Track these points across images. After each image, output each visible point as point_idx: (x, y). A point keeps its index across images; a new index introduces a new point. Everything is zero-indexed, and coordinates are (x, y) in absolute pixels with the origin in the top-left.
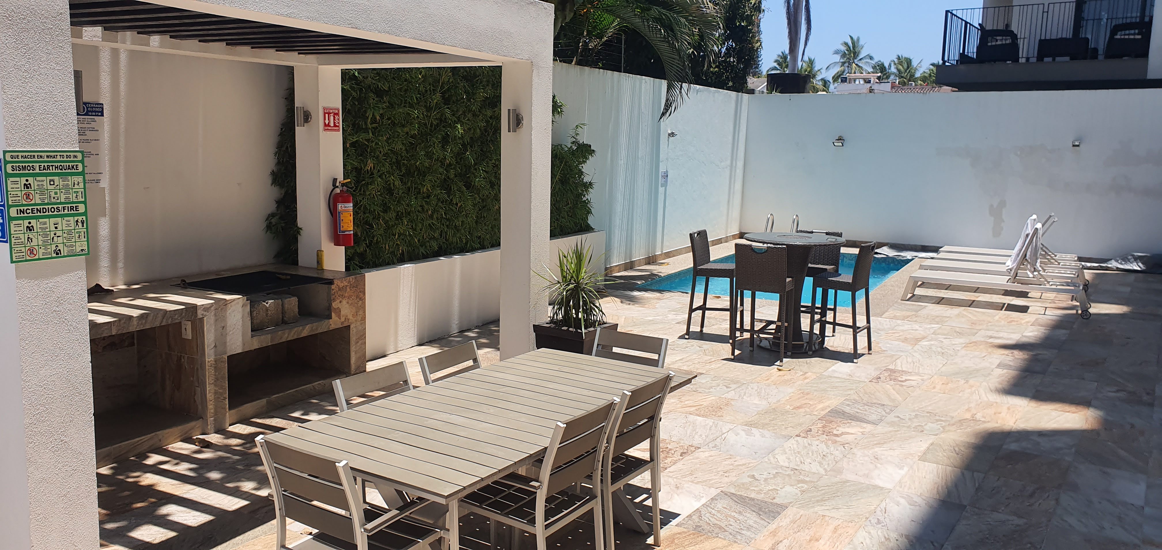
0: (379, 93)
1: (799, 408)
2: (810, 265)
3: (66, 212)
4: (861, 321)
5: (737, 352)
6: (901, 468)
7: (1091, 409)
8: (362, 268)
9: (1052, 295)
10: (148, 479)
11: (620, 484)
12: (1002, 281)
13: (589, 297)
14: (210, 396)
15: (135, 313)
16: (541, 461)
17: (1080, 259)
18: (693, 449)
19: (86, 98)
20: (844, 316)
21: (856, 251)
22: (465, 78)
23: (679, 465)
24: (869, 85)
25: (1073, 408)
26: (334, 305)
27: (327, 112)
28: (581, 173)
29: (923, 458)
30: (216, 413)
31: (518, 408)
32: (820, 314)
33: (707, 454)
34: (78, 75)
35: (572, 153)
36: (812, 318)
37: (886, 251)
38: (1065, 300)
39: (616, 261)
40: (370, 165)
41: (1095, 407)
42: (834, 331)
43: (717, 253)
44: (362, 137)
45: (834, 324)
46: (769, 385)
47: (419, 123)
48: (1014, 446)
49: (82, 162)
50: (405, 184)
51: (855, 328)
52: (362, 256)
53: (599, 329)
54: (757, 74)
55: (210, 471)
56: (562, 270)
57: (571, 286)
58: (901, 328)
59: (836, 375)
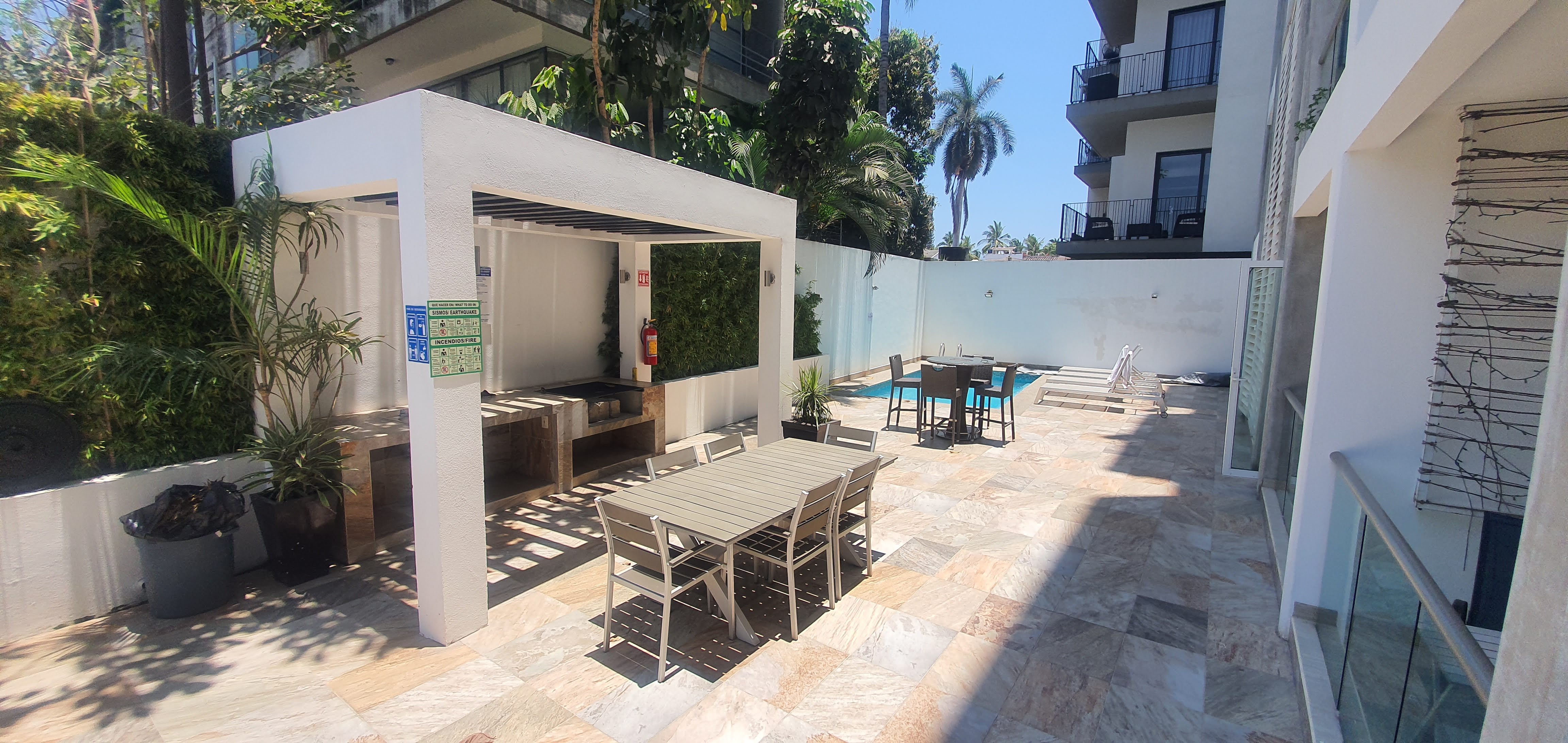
0: (676, 260)
1: (966, 479)
2: (972, 380)
3: (468, 342)
4: (1008, 419)
5: (922, 440)
6: (1039, 522)
7: (1171, 482)
8: (662, 380)
9: (1140, 401)
10: (518, 525)
11: (844, 533)
12: (1105, 390)
13: (821, 401)
14: (560, 467)
15: (511, 411)
16: (791, 517)
17: (1159, 376)
18: (893, 508)
19: (482, 264)
20: (996, 414)
21: (1004, 369)
22: (733, 249)
23: (884, 519)
24: (1008, 255)
25: (1158, 481)
26: (644, 405)
27: (641, 274)
28: (813, 314)
29: (1054, 516)
30: (564, 479)
31: (773, 480)
32: (979, 413)
33: (903, 511)
34: (477, 249)
35: (807, 300)
36: (974, 416)
37: (1021, 370)
38: (1149, 405)
39: (838, 375)
40: (669, 309)
41: (1174, 481)
42: (988, 425)
43: (907, 370)
44: (663, 290)
45: (988, 420)
46: (944, 463)
47: (702, 280)
48: (1118, 508)
49: (479, 308)
50: (692, 322)
51: (1003, 423)
52: (662, 371)
53: (828, 425)
54: (930, 247)
55: (559, 520)
56: (802, 383)
57: (809, 394)
58: (1035, 423)
59: (991, 456)
